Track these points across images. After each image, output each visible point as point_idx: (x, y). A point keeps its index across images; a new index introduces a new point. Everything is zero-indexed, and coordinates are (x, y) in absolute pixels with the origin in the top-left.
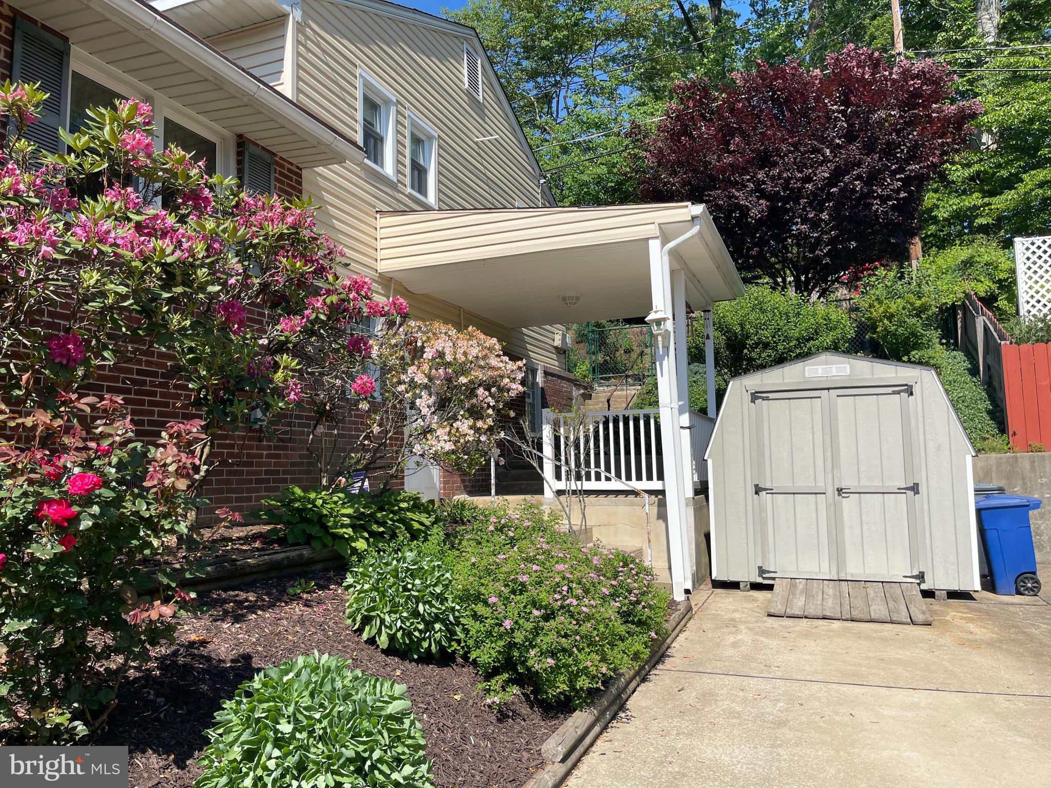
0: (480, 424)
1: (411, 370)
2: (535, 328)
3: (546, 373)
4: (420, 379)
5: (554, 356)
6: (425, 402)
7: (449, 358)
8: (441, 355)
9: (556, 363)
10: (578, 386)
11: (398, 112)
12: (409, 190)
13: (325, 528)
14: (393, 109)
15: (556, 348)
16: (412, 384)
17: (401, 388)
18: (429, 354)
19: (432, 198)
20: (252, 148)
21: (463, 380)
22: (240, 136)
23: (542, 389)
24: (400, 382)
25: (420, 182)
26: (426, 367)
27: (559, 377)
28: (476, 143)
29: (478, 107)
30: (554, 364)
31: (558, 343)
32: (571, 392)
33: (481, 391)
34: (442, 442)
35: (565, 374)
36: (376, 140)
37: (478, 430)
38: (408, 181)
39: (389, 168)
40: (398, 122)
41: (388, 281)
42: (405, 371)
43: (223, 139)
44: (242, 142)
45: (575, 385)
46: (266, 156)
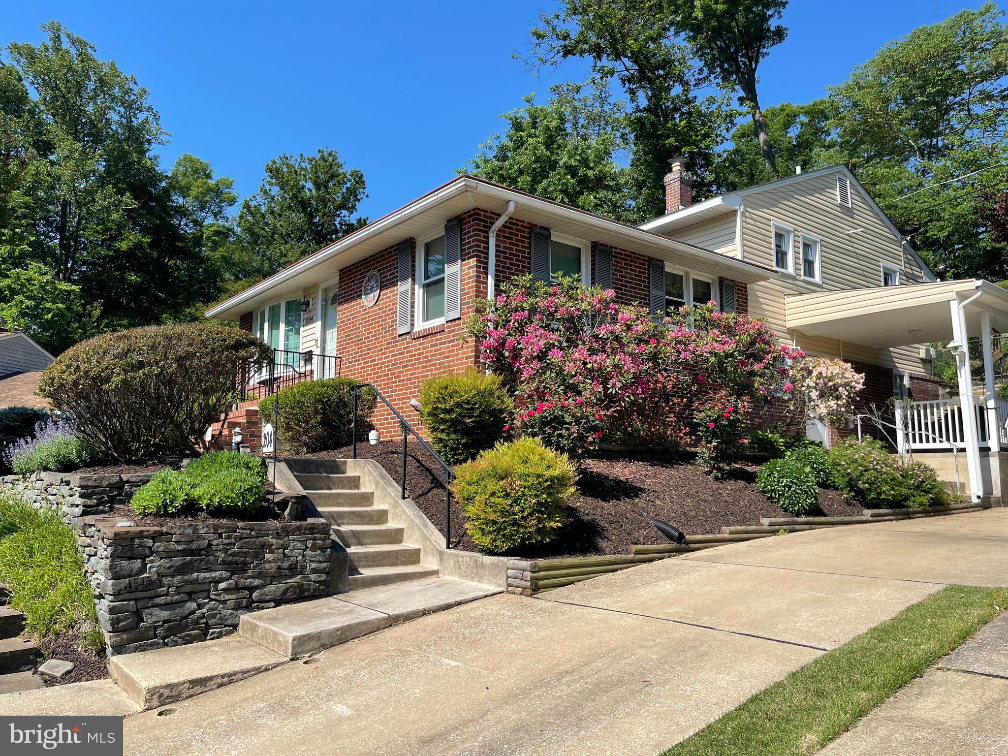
0: (839, 402)
1: (807, 380)
2: (903, 347)
3: (912, 378)
4: (812, 384)
5: (921, 365)
6: (814, 394)
7: (824, 375)
8: (821, 373)
9: (923, 370)
10: (944, 386)
11: (795, 236)
12: (803, 278)
13: (773, 446)
14: (792, 235)
15: (921, 359)
16: (808, 387)
17: (803, 389)
18: (815, 374)
19: (817, 279)
20: (726, 282)
21: (831, 383)
22: (720, 278)
23: (909, 389)
24: (802, 386)
25: (809, 271)
26: (814, 379)
27: (924, 380)
28: (848, 235)
29: (848, 212)
30: (920, 371)
31: (923, 355)
32: (937, 391)
33: (840, 389)
34: (822, 410)
35: (931, 378)
36: (782, 254)
37: (838, 405)
38: (802, 273)
39: (791, 270)
40: (795, 241)
41: (793, 333)
42: (804, 381)
43: (713, 280)
44: (721, 280)
45: (941, 386)
46: (732, 284)
